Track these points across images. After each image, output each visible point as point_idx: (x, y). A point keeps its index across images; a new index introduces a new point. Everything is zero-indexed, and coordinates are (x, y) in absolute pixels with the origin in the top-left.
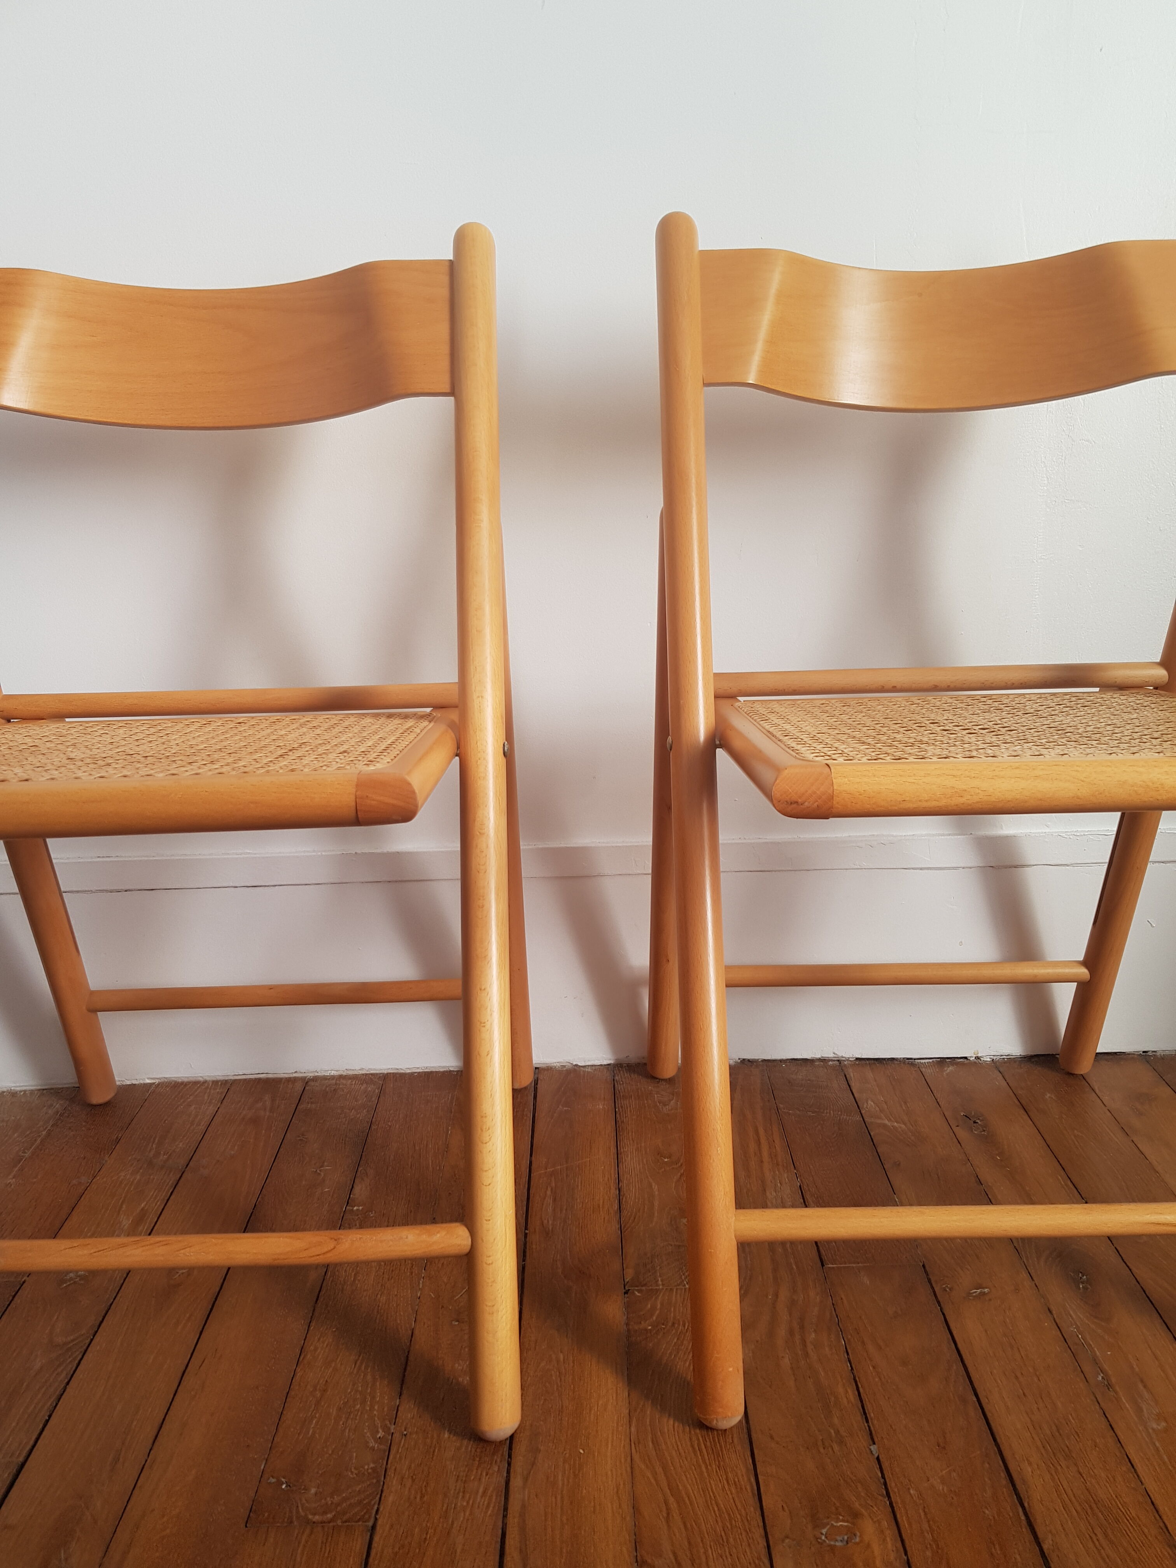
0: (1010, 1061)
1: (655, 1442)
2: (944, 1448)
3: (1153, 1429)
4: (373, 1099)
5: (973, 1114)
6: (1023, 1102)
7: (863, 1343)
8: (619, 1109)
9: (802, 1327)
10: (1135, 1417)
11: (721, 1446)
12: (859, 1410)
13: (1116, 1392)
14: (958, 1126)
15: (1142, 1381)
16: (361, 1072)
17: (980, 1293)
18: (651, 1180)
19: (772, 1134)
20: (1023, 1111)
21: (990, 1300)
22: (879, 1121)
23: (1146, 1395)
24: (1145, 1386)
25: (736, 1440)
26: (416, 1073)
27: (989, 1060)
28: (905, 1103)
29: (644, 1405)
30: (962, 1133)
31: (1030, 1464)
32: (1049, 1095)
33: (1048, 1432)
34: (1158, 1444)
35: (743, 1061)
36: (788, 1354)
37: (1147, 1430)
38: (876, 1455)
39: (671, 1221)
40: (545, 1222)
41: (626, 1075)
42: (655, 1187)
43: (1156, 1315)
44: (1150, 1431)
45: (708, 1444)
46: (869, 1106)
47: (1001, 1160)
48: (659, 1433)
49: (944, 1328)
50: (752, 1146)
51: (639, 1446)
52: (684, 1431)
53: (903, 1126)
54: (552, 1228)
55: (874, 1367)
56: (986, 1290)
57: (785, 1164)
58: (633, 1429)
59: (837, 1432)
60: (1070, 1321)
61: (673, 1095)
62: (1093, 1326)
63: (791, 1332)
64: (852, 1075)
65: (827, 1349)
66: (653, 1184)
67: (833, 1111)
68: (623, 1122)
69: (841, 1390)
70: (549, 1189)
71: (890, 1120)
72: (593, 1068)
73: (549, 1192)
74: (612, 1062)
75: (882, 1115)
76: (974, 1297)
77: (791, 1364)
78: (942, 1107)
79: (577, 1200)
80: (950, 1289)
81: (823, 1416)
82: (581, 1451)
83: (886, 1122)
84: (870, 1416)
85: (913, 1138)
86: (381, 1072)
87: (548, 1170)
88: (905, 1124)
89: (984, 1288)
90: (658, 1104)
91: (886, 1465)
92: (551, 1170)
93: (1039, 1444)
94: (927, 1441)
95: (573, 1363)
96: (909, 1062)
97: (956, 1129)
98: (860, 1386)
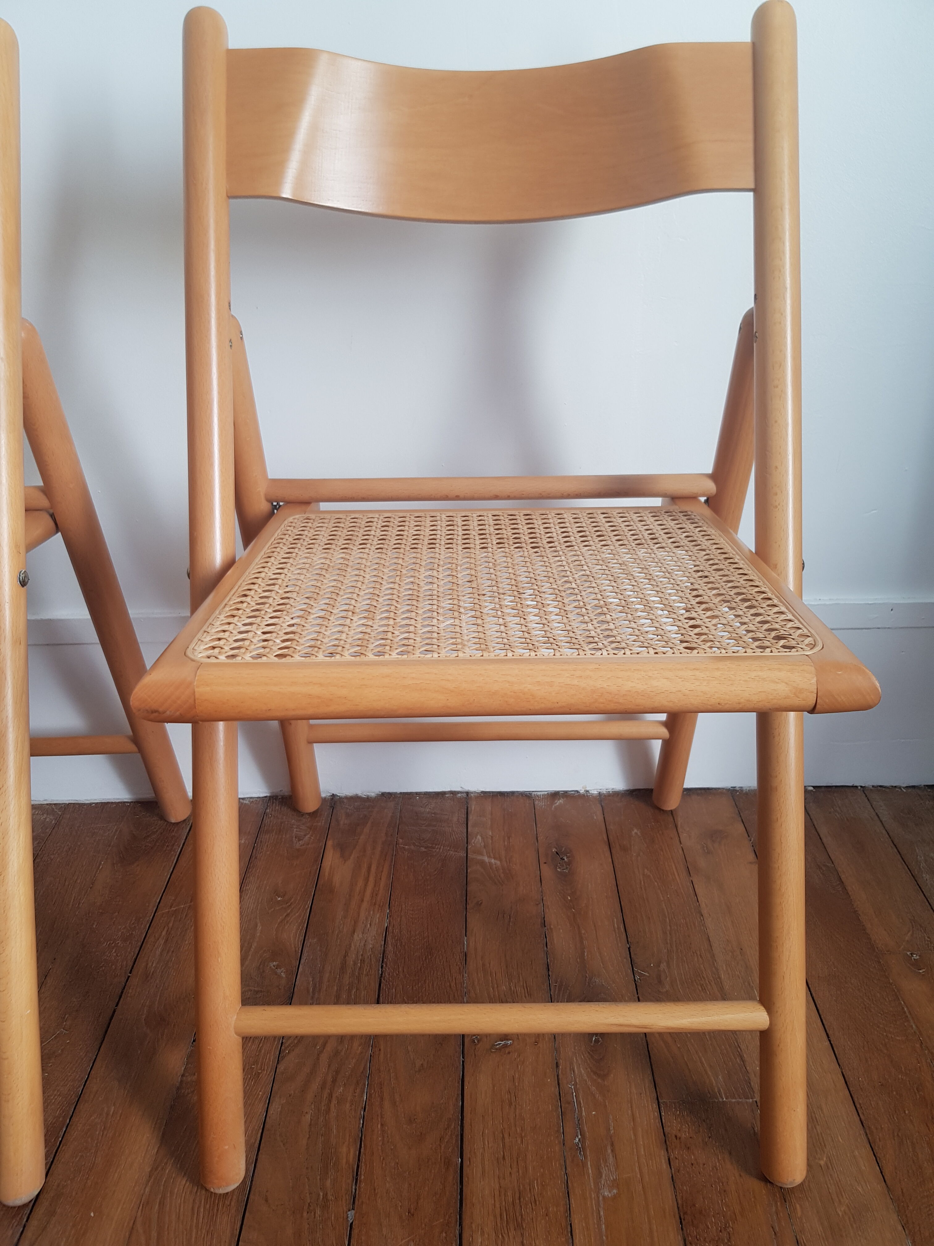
0: (615, 794)
1: (162, 1204)
2: (413, 1215)
3: (604, 1197)
4: (48, 830)
5: (563, 850)
6: (611, 838)
7: (382, 1099)
8: (257, 845)
9: (334, 1081)
10: (592, 1184)
11: (217, 1210)
12: (353, 1171)
13: (585, 1157)
14: (545, 863)
15: (612, 1145)
16: (45, 802)
17: (503, 1045)
18: (258, 921)
19: (382, 872)
20: (606, 849)
21: (509, 1053)
22: (479, 857)
23: (611, 1159)
24: (612, 1151)
25: (233, 1204)
26: (93, 803)
27: (596, 792)
28: (509, 838)
29: (166, 1163)
30: (547, 871)
31: (483, 1234)
32: (635, 831)
33: (511, 1200)
34: (602, 1213)
35: (383, 794)
36: (312, 1110)
37: (598, 1198)
38: (351, 1221)
39: (260, 965)
40: (150, 964)
41: (277, 808)
42: (259, 928)
43: (649, 1072)
44: (601, 1198)
45: (208, 1206)
46: (477, 841)
47: (571, 901)
48: (169, 1195)
49: (458, 1083)
50: (360, 883)
51: (146, 1208)
52: (191, 1192)
53: (498, 862)
54: (153, 972)
55: (382, 1125)
56: (509, 1042)
57: (382, 904)
58: (147, 1190)
59: (325, 1195)
60: (572, 1077)
61: (311, 829)
62: (589, 1083)
63: (323, 1086)
64: (473, 808)
65: (348, 1105)
66: (259, 924)
67: (444, 847)
68: (256, 858)
69: (344, 1149)
70: (166, 929)
71: (489, 857)
72: (251, 800)
73: (164, 933)
74: (268, 795)
75: (485, 851)
76: (497, 1049)
77: (311, 1120)
78: (539, 841)
79: (186, 941)
80: (478, 1041)
81: (319, 1177)
82: (92, 1214)
83: (486, 859)
84: (360, 1177)
85: (502, 875)
86: (63, 802)
87: (172, 909)
88: (501, 860)
89: (508, 1040)
90: (294, 839)
91: (355, 1232)
92: (175, 909)
93: (498, 1211)
94: (401, 1206)
95: (120, 1116)
96: (527, 796)
97: (543, 866)
98: (363, 1145)
